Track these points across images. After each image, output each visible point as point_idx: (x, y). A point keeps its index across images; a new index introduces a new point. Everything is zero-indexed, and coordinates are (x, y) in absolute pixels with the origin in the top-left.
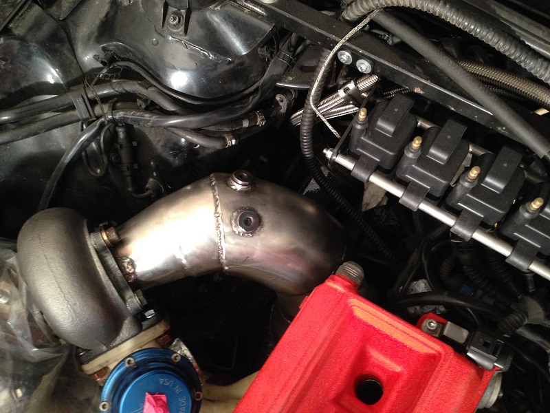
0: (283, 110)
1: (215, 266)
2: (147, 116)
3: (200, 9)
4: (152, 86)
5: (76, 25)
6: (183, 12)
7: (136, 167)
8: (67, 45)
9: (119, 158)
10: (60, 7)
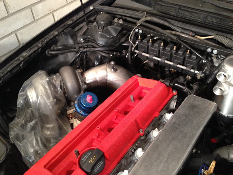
0: (124, 54)
1: (105, 81)
2: (92, 48)
3: (106, 27)
4: (94, 42)
5: (78, 33)
6: (103, 27)
7: (87, 65)
8: (76, 37)
9: (83, 62)
10: (75, 30)
